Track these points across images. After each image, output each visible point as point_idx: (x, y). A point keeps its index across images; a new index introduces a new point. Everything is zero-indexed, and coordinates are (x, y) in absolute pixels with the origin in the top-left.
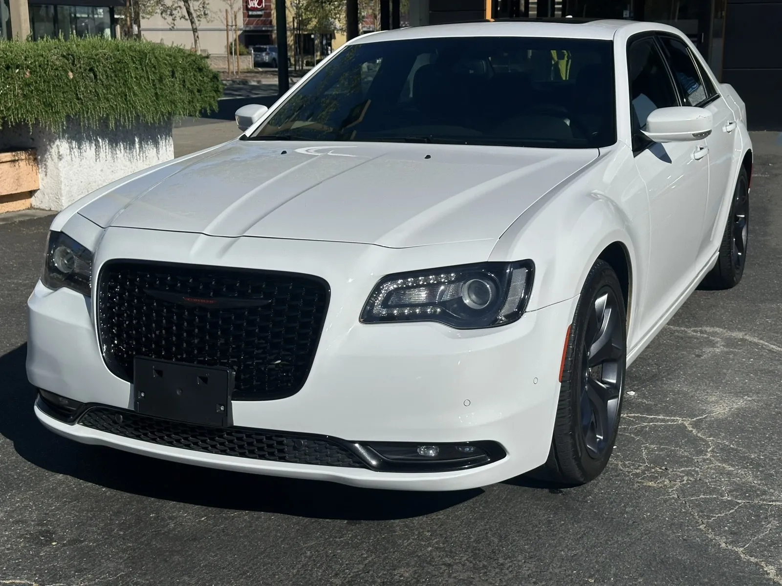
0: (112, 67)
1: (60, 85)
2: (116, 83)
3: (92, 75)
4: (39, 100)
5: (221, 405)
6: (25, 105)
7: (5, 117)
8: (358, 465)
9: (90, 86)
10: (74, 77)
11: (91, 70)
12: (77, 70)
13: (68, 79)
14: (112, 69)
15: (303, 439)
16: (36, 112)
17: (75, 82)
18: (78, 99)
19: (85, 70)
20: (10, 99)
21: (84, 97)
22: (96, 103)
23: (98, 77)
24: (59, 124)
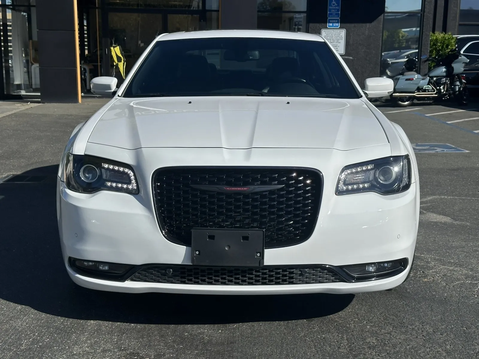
5: (257, 253)
15: (306, 268)
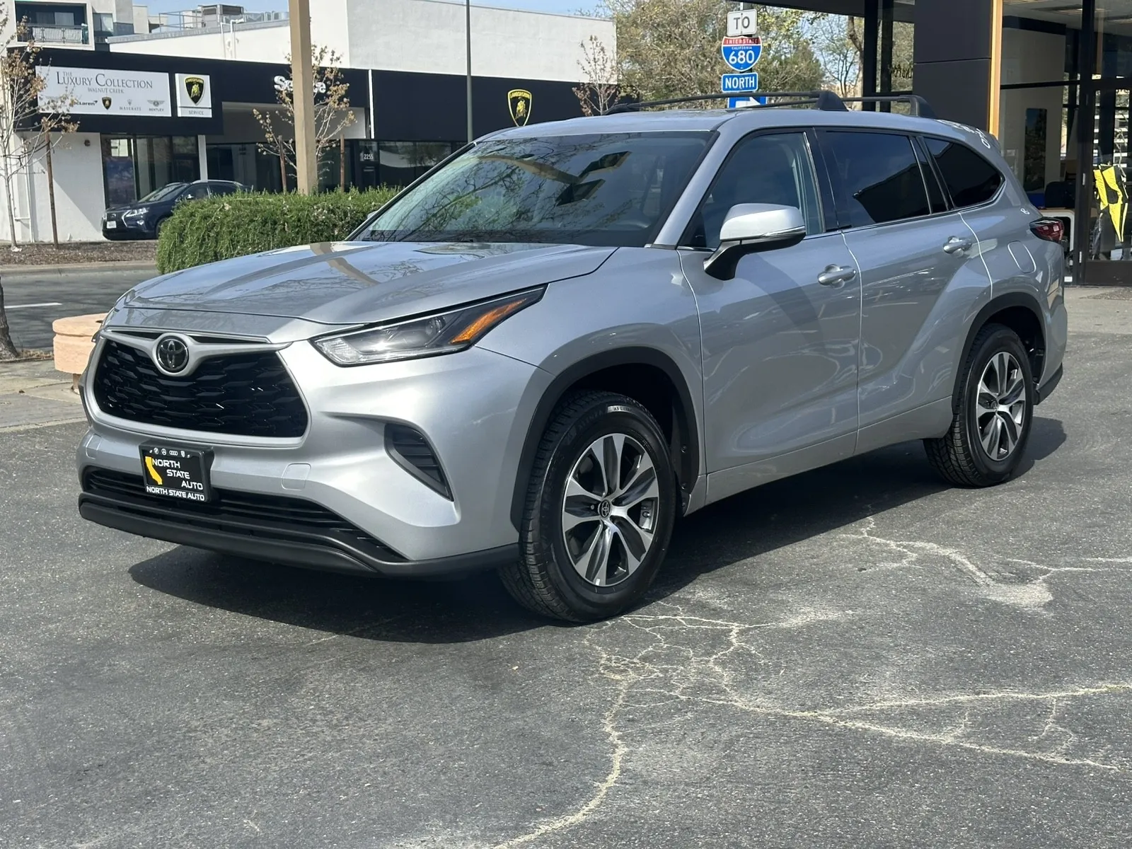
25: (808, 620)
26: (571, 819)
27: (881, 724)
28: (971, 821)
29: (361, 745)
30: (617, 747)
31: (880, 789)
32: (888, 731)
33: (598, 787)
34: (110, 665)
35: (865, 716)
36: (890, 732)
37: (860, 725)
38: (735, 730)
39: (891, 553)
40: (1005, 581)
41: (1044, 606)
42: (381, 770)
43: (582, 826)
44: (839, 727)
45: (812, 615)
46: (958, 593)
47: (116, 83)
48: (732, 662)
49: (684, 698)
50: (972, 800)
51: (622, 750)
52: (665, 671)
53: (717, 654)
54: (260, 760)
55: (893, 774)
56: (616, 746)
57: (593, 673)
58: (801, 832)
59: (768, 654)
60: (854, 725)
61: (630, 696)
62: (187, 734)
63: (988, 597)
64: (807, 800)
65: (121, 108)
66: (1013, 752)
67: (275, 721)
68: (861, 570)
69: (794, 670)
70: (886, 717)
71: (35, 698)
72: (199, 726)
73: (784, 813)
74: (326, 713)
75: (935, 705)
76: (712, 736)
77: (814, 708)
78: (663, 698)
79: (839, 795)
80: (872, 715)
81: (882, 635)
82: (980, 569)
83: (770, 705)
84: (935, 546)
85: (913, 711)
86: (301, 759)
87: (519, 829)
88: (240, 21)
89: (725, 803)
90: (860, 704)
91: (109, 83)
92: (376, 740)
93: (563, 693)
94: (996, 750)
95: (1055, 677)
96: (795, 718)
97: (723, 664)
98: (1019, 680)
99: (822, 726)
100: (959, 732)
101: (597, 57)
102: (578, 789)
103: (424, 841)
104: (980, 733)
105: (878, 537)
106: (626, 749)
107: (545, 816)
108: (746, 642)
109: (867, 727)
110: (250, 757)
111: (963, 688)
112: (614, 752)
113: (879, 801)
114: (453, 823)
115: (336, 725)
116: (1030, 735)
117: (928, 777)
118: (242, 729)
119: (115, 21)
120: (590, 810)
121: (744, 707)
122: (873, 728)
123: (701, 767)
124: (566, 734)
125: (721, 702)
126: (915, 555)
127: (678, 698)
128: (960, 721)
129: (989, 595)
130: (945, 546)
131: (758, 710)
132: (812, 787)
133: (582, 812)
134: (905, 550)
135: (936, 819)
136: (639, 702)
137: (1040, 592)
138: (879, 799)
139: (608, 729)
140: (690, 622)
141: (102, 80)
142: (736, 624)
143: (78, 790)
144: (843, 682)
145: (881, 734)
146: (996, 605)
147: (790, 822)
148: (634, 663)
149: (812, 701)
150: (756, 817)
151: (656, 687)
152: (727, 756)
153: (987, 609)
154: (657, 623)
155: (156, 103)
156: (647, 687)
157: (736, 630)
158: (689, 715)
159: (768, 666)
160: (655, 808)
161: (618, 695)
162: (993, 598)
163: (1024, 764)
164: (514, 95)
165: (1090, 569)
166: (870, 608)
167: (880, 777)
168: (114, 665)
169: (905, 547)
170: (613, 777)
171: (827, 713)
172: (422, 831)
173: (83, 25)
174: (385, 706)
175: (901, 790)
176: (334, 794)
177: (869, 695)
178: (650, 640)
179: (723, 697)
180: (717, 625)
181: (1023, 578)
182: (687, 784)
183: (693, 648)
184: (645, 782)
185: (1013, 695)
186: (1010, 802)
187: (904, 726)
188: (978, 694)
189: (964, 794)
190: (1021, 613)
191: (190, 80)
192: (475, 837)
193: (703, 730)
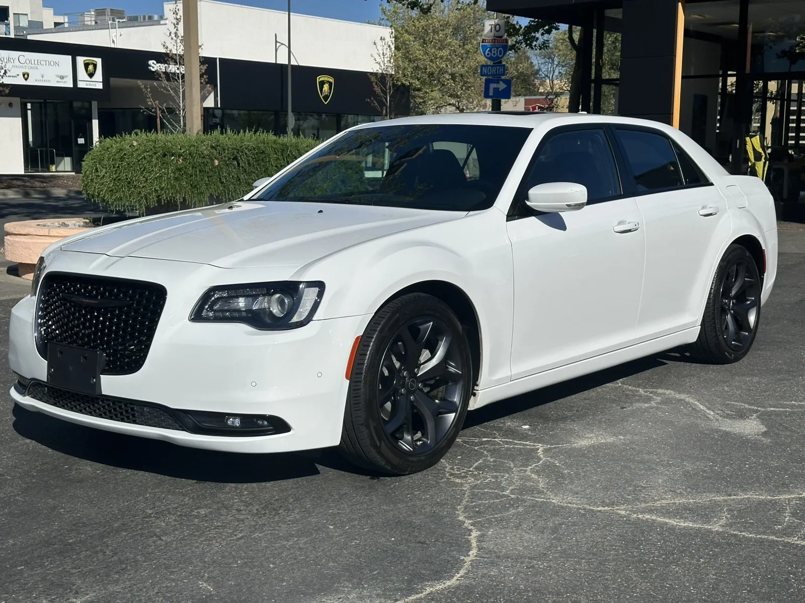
0: (255, 156)
1: (206, 171)
2: (257, 170)
3: (235, 163)
4: (187, 183)
5: (94, 378)
6: (175, 186)
7: (159, 196)
8: (181, 428)
9: (233, 172)
10: (219, 165)
11: (235, 158)
12: (222, 158)
13: (213, 165)
14: (255, 158)
15: (146, 406)
16: (184, 192)
17: (219, 168)
18: (222, 183)
19: (229, 159)
20: (164, 181)
21: (227, 181)
22: (237, 186)
23: (241, 165)
24: (202, 203)
25: (593, 442)
26: (448, 583)
27: (665, 517)
28: (749, 586)
29: (278, 528)
30: (472, 532)
31: (675, 563)
32: (670, 521)
33: (464, 560)
34: (76, 470)
35: (651, 511)
36: (672, 522)
37: (648, 517)
38: (558, 520)
39: (641, 396)
40: (728, 416)
41: (762, 435)
42: (297, 546)
43: (458, 588)
44: (633, 518)
45: (595, 439)
46: (697, 425)
47: (33, 63)
48: (543, 470)
49: (513, 496)
50: (745, 571)
51: (475, 534)
52: (496, 477)
53: (531, 466)
54: (203, 539)
55: (682, 552)
56: (471, 530)
57: (442, 478)
58: (624, 594)
59: (569, 466)
60: (644, 517)
61: (473, 496)
62: (144, 519)
63: (719, 428)
64: (623, 571)
65: (36, 80)
66: (766, 537)
67: (209, 510)
68: (623, 408)
69: (591, 477)
70: (666, 511)
71: (22, 493)
72: (152, 513)
73: (607, 579)
74: (247, 505)
75: (700, 503)
76: (541, 523)
77: (612, 504)
78: (497, 496)
79: (645, 567)
80: (656, 509)
81: (649, 453)
82: (709, 409)
83: (579, 502)
84: (672, 392)
85: (686, 508)
86: (235, 538)
87: (410, 591)
88: (123, 21)
89: (562, 572)
90: (645, 502)
91: (28, 62)
92: (289, 524)
93: (423, 492)
94: (753, 535)
95: (783, 484)
96: (600, 511)
97: (537, 473)
98: (757, 486)
99: (621, 517)
100: (723, 522)
101: (385, 52)
102: (448, 561)
103: (341, 598)
104: (739, 523)
105: (630, 385)
106: (479, 533)
107: (428, 581)
108: (551, 457)
109: (655, 518)
110: (195, 536)
111: (718, 491)
112: (470, 535)
113: (677, 572)
114: (359, 585)
115: (256, 514)
116: (776, 525)
117: (708, 554)
118: (185, 516)
119: (29, 19)
120: (461, 577)
121: (559, 503)
122: (659, 519)
123: (538, 545)
124: (431, 522)
125: (542, 500)
126: (659, 398)
127: (509, 496)
128: (722, 515)
129: (720, 426)
130: (680, 393)
131: (570, 505)
132: (624, 561)
133: (455, 578)
134: (651, 395)
135: (722, 585)
136: (480, 499)
137: (756, 425)
138: (676, 570)
139: (461, 518)
140: (507, 443)
141: (22, 60)
142: (541, 445)
143: (67, 560)
144: (628, 487)
145: (666, 524)
146: (727, 434)
147: (614, 586)
148: (471, 471)
149: (609, 500)
150: (587, 582)
151: (491, 489)
152: (555, 538)
153: (721, 436)
154: (482, 443)
155: (62, 77)
156: (485, 489)
157: (541, 449)
158: (521, 509)
159: (571, 475)
160: (510, 575)
161: (464, 494)
162: (724, 429)
163: (777, 545)
164: (321, 79)
165: (788, 410)
166: (636, 435)
167: (673, 554)
168: (80, 469)
169: (651, 393)
170: (473, 552)
171: (622, 508)
172: (337, 591)
173: (6, 21)
174: (291, 500)
175: (690, 564)
176: (265, 564)
177: (650, 495)
178: (479, 455)
179: (543, 496)
180: (527, 445)
181: (742, 415)
182: (529, 558)
183: (513, 461)
184: (498, 557)
185: (755, 497)
186: (774, 573)
187: (682, 518)
188: (730, 495)
189: (738, 567)
190: (746, 439)
191: (87, 61)
192: (378, 595)
193: (533, 520)
